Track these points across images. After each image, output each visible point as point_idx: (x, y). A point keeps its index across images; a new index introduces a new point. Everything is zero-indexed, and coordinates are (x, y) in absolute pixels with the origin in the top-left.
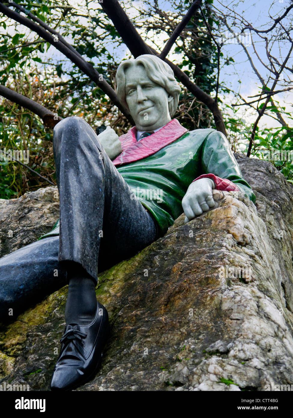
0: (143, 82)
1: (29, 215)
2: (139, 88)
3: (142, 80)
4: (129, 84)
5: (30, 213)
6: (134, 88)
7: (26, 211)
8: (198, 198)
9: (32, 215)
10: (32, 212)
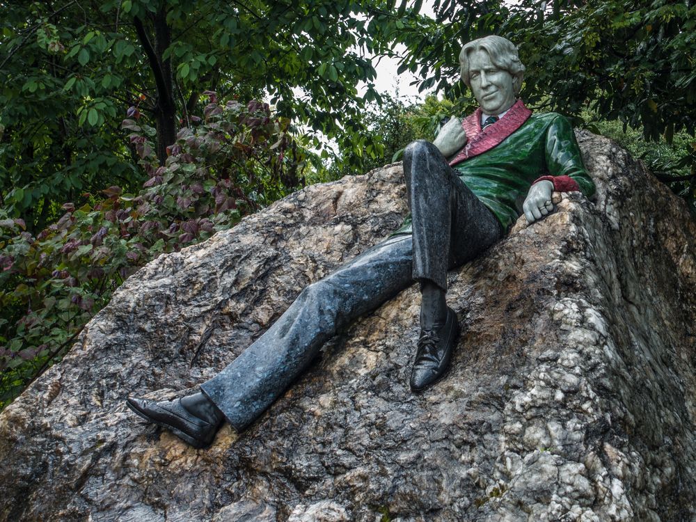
0: (486, 67)
1: (378, 198)
2: (483, 73)
3: (485, 65)
4: (472, 68)
5: (379, 196)
6: (478, 72)
7: (375, 193)
8: (537, 203)
9: (380, 198)
10: (381, 195)
